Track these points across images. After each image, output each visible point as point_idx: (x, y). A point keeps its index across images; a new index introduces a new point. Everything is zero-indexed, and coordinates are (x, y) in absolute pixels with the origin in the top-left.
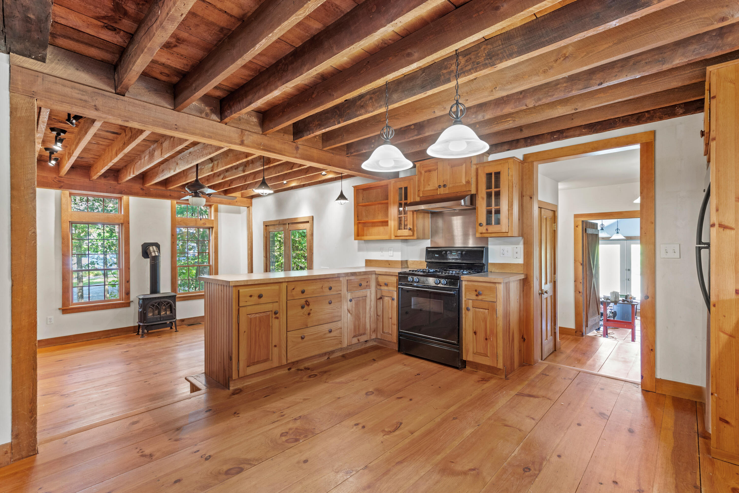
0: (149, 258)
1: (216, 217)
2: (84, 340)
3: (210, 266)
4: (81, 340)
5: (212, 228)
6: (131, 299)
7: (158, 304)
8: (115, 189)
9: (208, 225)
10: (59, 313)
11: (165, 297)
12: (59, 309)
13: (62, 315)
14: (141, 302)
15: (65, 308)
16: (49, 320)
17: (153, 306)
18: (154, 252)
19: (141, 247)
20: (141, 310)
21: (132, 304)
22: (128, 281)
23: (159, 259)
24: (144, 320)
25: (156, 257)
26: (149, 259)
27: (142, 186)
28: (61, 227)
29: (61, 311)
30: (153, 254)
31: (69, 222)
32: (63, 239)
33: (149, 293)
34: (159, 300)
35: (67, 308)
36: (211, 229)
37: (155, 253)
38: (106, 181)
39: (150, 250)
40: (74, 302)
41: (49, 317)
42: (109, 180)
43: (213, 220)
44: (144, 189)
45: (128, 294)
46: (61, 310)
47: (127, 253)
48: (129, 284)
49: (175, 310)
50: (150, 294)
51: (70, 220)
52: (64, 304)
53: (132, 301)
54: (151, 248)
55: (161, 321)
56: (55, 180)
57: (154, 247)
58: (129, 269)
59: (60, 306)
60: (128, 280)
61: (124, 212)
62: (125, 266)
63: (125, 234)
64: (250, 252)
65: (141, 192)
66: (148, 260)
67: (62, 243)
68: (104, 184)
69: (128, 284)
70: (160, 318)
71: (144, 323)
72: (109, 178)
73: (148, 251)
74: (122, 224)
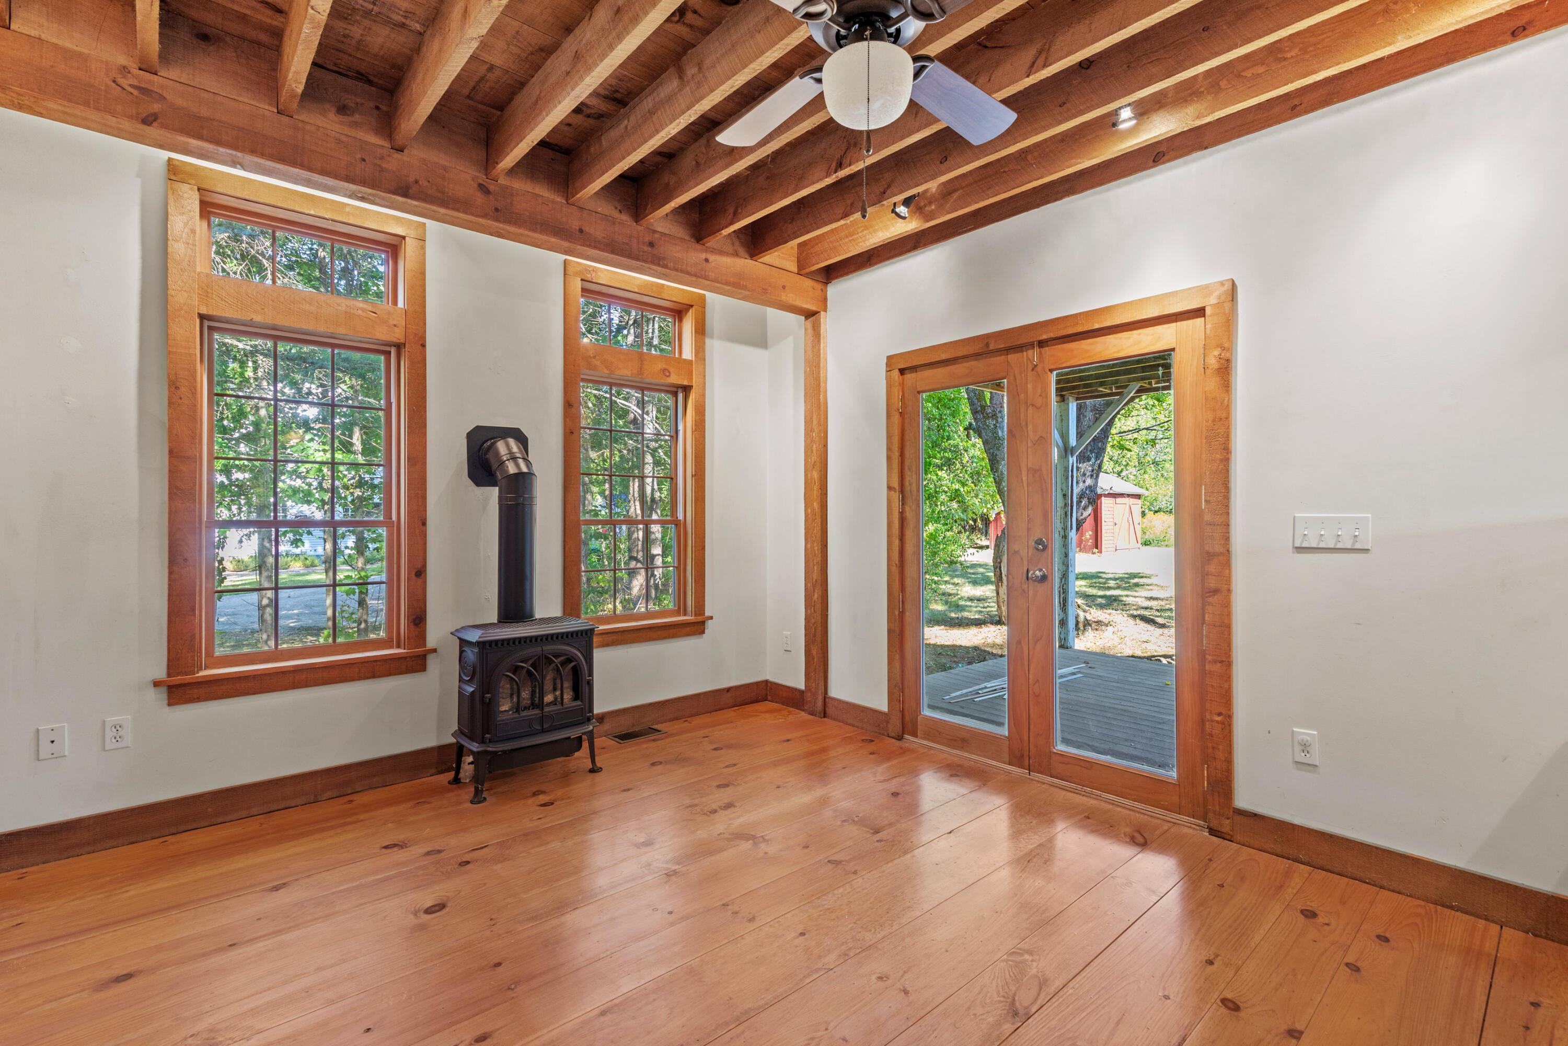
0: (494, 484)
1: (700, 349)
2: (255, 811)
3: (677, 523)
4: (244, 813)
5: (687, 389)
6: (431, 642)
7: (533, 666)
8: (382, 170)
9: (674, 379)
10: (156, 698)
11: (552, 636)
12: (156, 684)
13: (167, 709)
14: (471, 655)
15: (179, 679)
16: (110, 734)
17: (516, 669)
18: (514, 458)
19: (465, 442)
20: (470, 689)
21: (431, 661)
22: (420, 573)
23: (531, 484)
24: (486, 729)
25: (520, 475)
26: (496, 490)
27: (482, 178)
28: (166, 335)
29: (163, 693)
30: (512, 469)
31: (202, 317)
32: (173, 385)
33: (493, 618)
34: (535, 650)
35: (188, 678)
36: (681, 396)
37: (517, 465)
38: (347, 130)
39: (497, 453)
40: (219, 652)
41: (112, 720)
42: (355, 125)
43: (690, 362)
44: (492, 188)
45: (418, 619)
46: (165, 689)
47: (417, 460)
48: (425, 582)
49: (590, 684)
50: (499, 622)
51: (204, 311)
52: (174, 663)
53: (434, 651)
54: (501, 446)
55: (543, 731)
56: (124, 82)
57: (511, 442)
58: (424, 524)
59: (160, 672)
60: (419, 565)
61: (408, 299)
62: (410, 513)
63: (410, 383)
64: (816, 475)
65: (479, 198)
66: (494, 492)
67: (170, 403)
68: (339, 141)
69: (420, 581)
70: (542, 720)
71: (482, 741)
72: (357, 117)
73: (490, 456)
74: (399, 347)
